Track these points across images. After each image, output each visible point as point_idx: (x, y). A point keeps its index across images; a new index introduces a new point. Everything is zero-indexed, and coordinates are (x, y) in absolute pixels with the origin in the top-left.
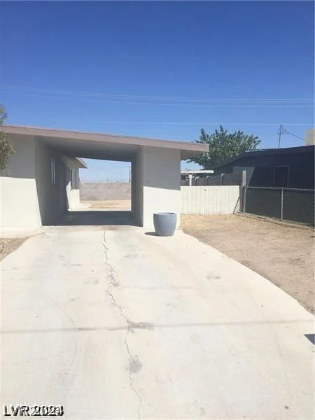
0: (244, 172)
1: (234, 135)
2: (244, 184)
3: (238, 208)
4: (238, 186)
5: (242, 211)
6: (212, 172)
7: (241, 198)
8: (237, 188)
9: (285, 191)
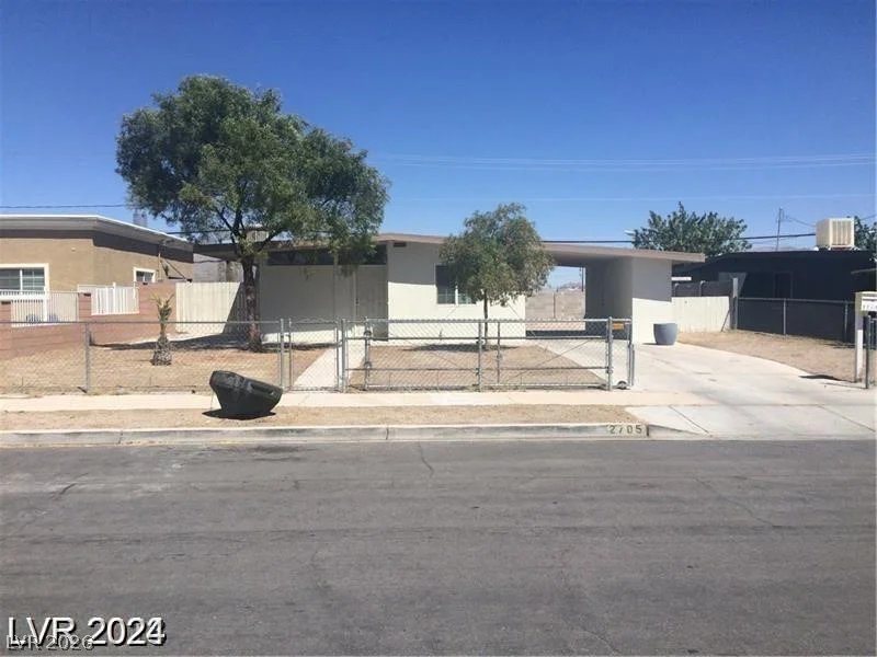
0: (735, 281)
1: (704, 218)
2: (735, 294)
3: (728, 324)
4: (727, 298)
5: (732, 327)
6: (689, 279)
7: (732, 311)
8: (726, 299)
9: (787, 302)
